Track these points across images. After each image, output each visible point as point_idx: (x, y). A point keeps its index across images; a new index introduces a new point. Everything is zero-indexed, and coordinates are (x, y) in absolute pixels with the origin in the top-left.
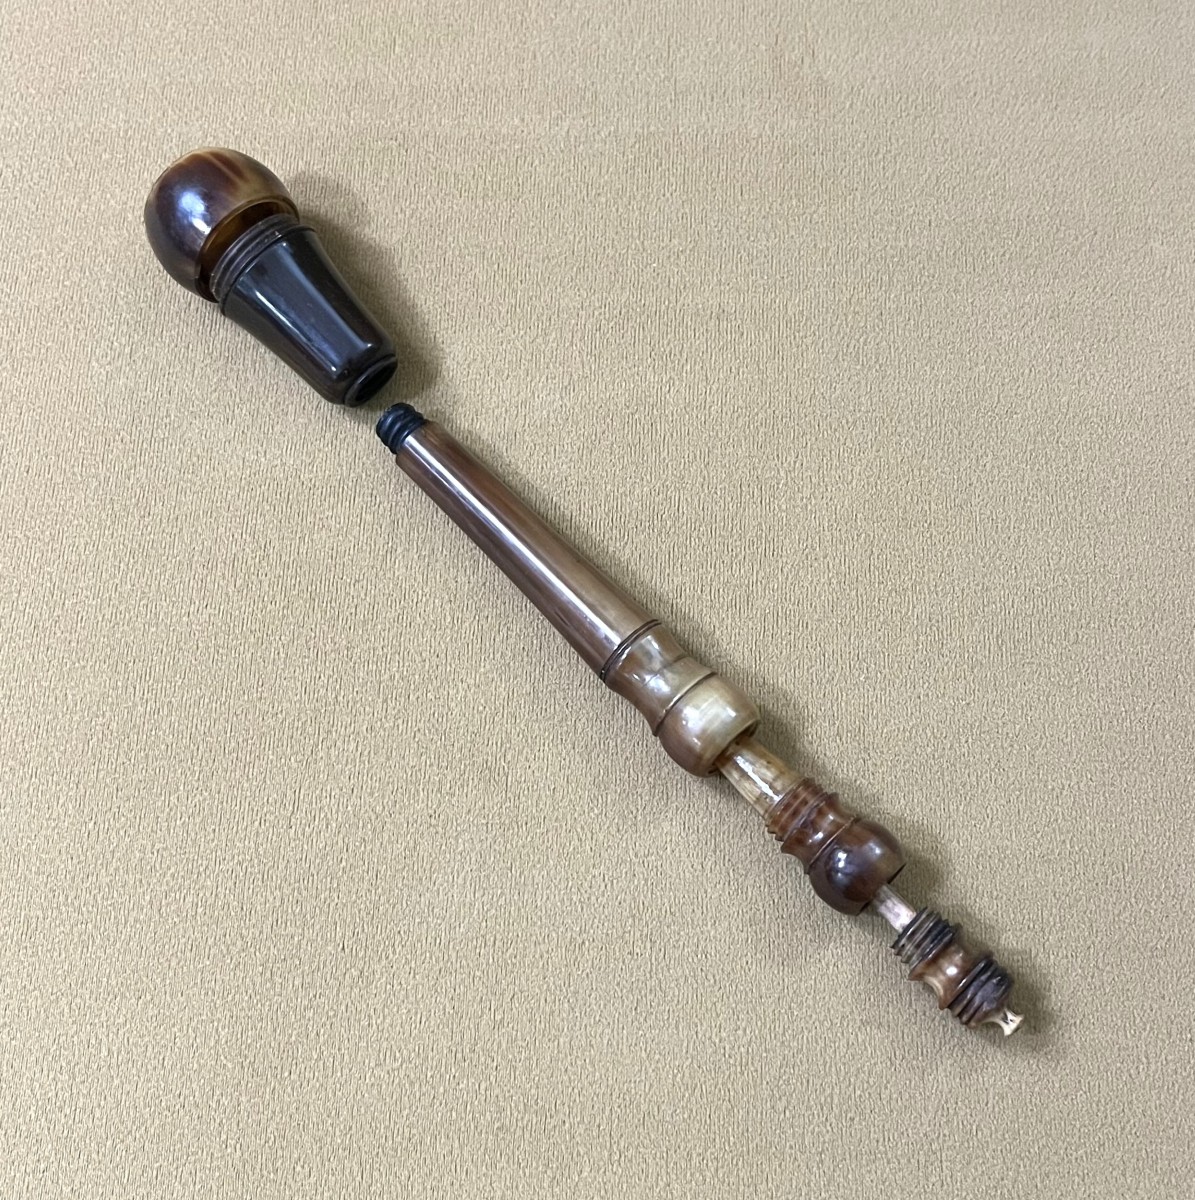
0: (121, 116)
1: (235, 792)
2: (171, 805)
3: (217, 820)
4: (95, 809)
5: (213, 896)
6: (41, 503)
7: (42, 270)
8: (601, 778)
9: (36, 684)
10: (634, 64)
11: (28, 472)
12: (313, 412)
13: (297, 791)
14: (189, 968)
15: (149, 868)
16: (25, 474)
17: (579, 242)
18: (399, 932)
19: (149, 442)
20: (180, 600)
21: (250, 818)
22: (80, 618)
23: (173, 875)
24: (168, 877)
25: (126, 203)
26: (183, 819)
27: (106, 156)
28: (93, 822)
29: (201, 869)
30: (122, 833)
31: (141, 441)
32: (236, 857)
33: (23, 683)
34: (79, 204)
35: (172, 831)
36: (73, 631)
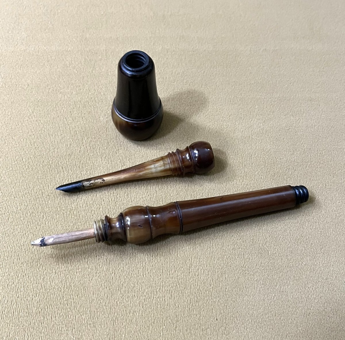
0: (104, 46)
1: (167, 260)
2: (143, 266)
3: (161, 271)
4: (114, 269)
5: (163, 300)
6: (85, 162)
7: (81, 90)
8: (303, 251)
9: (88, 224)
10: (267, 31)
11: (80, 152)
12: (179, 132)
13: (190, 259)
14: (157, 329)
15: (137, 290)
16: (79, 153)
17: (260, 80)
18: (237, 312)
19: (123, 142)
20: (139, 193)
21: (174, 270)
22: (103, 200)
23: (147, 293)
24: (145, 294)
25: (108, 70)
26: (148, 271)
27: (100, 57)
28: (114, 273)
29: (158, 290)
30: (125, 277)
31: (120, 142)
32: (170, 285)
33: (83, 223)
34: (92, 71)
35: (144, 276)
36: (101, 205)
